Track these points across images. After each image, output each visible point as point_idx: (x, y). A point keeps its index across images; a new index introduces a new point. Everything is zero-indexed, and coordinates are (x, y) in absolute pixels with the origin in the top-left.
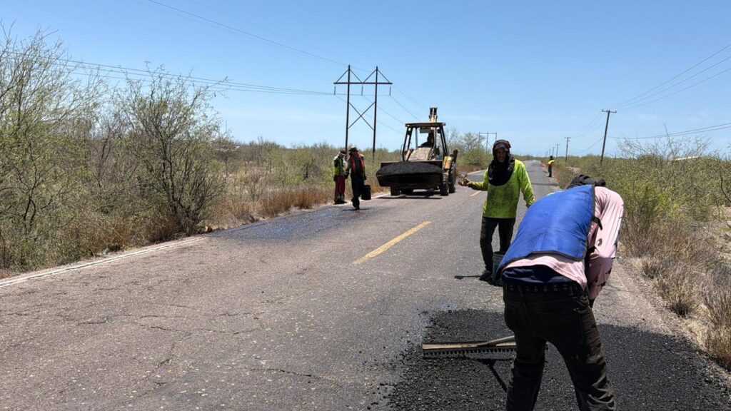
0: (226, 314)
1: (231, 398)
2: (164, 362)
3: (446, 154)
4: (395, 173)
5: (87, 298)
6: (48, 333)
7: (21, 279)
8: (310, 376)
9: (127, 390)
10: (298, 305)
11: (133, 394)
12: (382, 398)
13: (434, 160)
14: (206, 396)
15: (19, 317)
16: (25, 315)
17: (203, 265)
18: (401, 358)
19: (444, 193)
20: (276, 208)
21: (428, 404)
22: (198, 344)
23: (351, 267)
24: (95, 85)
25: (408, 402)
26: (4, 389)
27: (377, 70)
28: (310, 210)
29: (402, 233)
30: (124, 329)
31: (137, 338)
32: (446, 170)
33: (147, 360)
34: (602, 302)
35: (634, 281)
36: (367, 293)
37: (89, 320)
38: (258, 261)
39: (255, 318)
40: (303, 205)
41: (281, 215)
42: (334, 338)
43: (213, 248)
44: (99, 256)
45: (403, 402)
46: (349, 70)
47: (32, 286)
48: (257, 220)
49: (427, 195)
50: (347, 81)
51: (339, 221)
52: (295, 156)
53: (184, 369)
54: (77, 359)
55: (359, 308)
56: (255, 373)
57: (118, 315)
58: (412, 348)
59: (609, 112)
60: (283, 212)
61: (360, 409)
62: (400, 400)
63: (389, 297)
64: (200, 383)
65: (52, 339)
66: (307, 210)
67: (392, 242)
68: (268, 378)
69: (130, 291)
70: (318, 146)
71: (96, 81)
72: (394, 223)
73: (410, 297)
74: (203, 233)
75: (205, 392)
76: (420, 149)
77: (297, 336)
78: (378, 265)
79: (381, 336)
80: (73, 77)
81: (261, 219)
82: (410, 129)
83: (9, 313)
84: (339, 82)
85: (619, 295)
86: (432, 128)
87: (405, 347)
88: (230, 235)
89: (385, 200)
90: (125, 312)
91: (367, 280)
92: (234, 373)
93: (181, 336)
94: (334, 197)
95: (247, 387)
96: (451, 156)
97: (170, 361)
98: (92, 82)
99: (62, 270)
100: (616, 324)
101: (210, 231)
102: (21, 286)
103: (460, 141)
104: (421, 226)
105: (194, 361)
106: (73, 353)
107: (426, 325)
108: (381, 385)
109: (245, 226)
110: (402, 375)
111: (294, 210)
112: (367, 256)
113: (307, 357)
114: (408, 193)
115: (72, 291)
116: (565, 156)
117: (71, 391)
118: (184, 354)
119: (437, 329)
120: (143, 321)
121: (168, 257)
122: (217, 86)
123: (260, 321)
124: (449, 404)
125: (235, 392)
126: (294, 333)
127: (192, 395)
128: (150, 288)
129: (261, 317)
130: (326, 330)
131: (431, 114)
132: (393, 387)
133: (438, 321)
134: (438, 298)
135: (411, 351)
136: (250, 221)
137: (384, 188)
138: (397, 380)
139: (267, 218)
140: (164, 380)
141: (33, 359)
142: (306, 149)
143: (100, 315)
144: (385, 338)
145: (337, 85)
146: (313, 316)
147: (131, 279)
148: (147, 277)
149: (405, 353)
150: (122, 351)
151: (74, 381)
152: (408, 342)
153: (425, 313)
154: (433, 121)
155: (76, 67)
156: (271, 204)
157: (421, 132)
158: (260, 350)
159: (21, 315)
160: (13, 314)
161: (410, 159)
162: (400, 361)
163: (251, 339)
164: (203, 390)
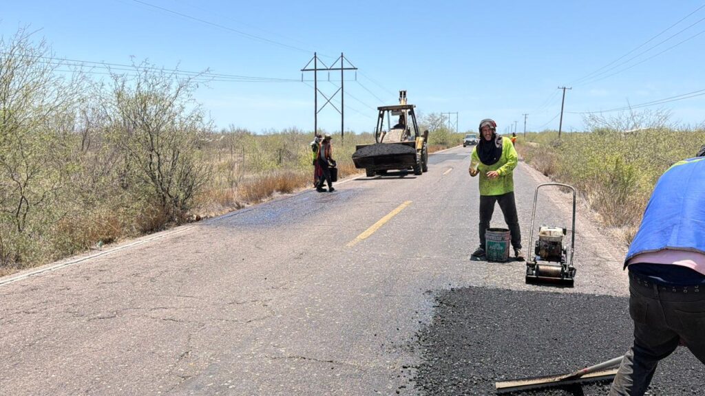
0: (235, 302)
1: (258, 388)
2: (183, 355)
3: (417, 135)
4: (370, 155)
5: (92, 292)
6: (60, 331)
7: (22, 276)
8: (331, 362)
9: (152, 385)
10: (303, 291)
11: (160, 390)
12: (408, 381)
13: (407, 141)
14: (234, 388)
15: (27, 315)
16: (33, 313)
17: (200, 254)
18: (417, 339)
19: (418, 173)
20: (259, 193)
21: (455, 385)
22: (213, 334)
23: (346, 249)
24: (78, 81)
25: (435, 384)
26: (28, 391)
27: (342, 56)
28: (292, 195)
29: (387, 213)
30: (136, 322)
31: (151, 331)
32: (418, 150)
33: (166, 353)
34: (595, 273)
35: (620, 251)
36: (367, 274)
37: (99, 315)
38: (253, 247)
39: (264, 306)
40: (284, 190)
41: (265, 200)
42: (347, 321)
43: (205, 236)
44: (93, 249)
45: (430, 384)
46: (315, 57)
47: (34, 283)
48: (243, 207)
49: (402, 175)
50: (314, 68)
51: (323, 204)
52: (266, 142)
53: (205, 361)
54: (95, 357)
55: (363, 290)
56: (277, 361)
57: (127, 309)
58: (425, 329)
59: (565, 88)
60: (266, 198)
61: (390, 394)
62: (426, 383)
63: (390, 278)
64: (224, 375)
65: (65, 336)
66: (289, 195)
67: (380, 223)
68: (291, 366)
69: (133, 284)
70: (288, 131)
71: (80, 77)
72: (377, 204)
73: (410, 276)
74: (192, 221)
75: (231, 384)
76: (393, 131)
77: (310, 321)
78: (371, 247)
79: (391, 318)
80: (57, 74)
81: (246, 205)
82: (382, 112)
83: (16, 311)
84: (306, 68)
85: (609, 265)
86: (403, 110)
87: (417, 328)
88: (219, 222)
89: (362, 181)
90: (133, 305)
91: (364, 261)
92: (256, 362)
93: (195, 327)
94: (313, 181)
95: (273, 376)
96: (422, 136)
97: (190, 353)
98: (75, 78)
99: (60, 265)
100: (614, 294)
101: (198, 219)
102: (23, 283)
103: (424, 122)
104: (403, 206)
105: (213, 352)
106: (91, 350)
107: (433, 304)
108: (404, 367)
109: (231, 214)
110: (422, 356)
111: (276, 195)
112: (358, 237)
113: (324, 342)
114: (383, 173)
115: (75, 286)
116: (523, 132)
117: (97, 390)
118: (202, 345)
119: (445, 308)
120: (153, 314)
121: (164, 247)
122: (200, 77)
123: (270, 309)
124: (476, 384)
125: (261, 382)
126: (306, 318)
127: (219, 387)
128: (152, 280)
129: (269, 304)
130: (337, 314)
131: (401, 97)
132: (416, 369)
133: (444, 300)
134: (437, 276)
135: (424, 332)
136: (236, 208)
137: (359, 170)
138: (418, 362)
139: (251, 205)
140: (188, 373)
141: (52, 359)
142: (276, 135)
143: (109, 309)
144: (396, 320)
145: (304, 72)
146: (320, 300)
147: (132, 272)
148: (147, 268)
149: (420, 334)
150: (139, 345)
151: (97, 379)
152: (420, 322)
153: (429, 292)
154: (403, 103)
155: (59, 64)
156: (254, 190)
157: (393, 115)
158: (276, 337)
159: (29, 313)
160: (20, 313)
161: (383, 141)
162: (417, 342)
163: (265, 326)
164: (230, 381)
